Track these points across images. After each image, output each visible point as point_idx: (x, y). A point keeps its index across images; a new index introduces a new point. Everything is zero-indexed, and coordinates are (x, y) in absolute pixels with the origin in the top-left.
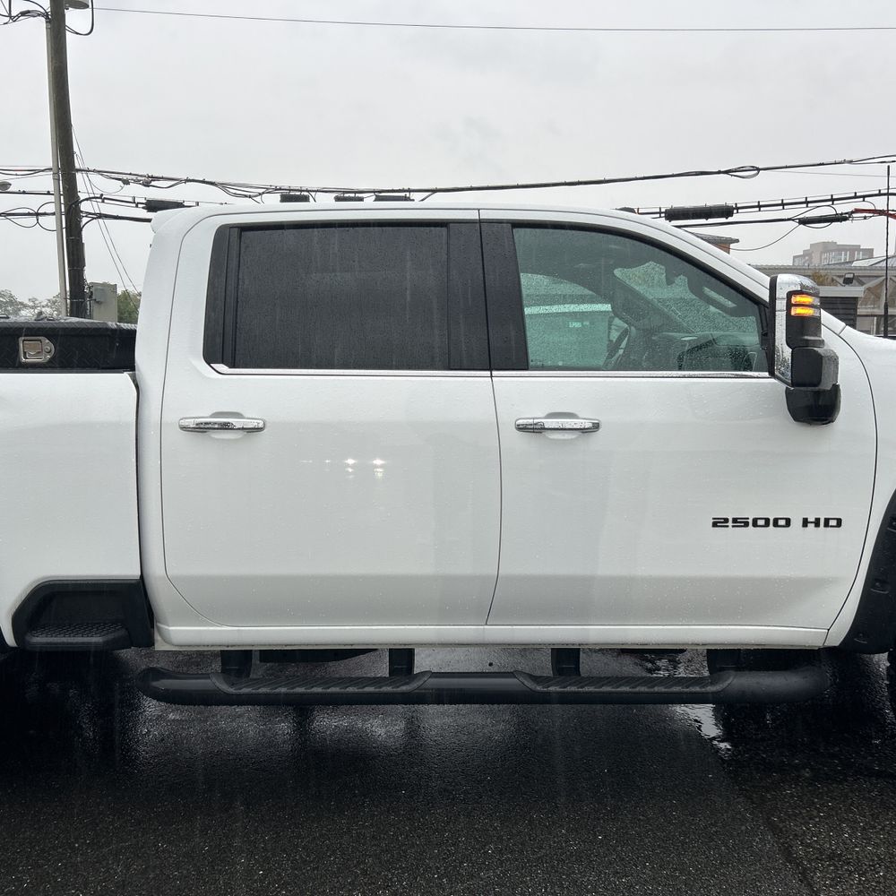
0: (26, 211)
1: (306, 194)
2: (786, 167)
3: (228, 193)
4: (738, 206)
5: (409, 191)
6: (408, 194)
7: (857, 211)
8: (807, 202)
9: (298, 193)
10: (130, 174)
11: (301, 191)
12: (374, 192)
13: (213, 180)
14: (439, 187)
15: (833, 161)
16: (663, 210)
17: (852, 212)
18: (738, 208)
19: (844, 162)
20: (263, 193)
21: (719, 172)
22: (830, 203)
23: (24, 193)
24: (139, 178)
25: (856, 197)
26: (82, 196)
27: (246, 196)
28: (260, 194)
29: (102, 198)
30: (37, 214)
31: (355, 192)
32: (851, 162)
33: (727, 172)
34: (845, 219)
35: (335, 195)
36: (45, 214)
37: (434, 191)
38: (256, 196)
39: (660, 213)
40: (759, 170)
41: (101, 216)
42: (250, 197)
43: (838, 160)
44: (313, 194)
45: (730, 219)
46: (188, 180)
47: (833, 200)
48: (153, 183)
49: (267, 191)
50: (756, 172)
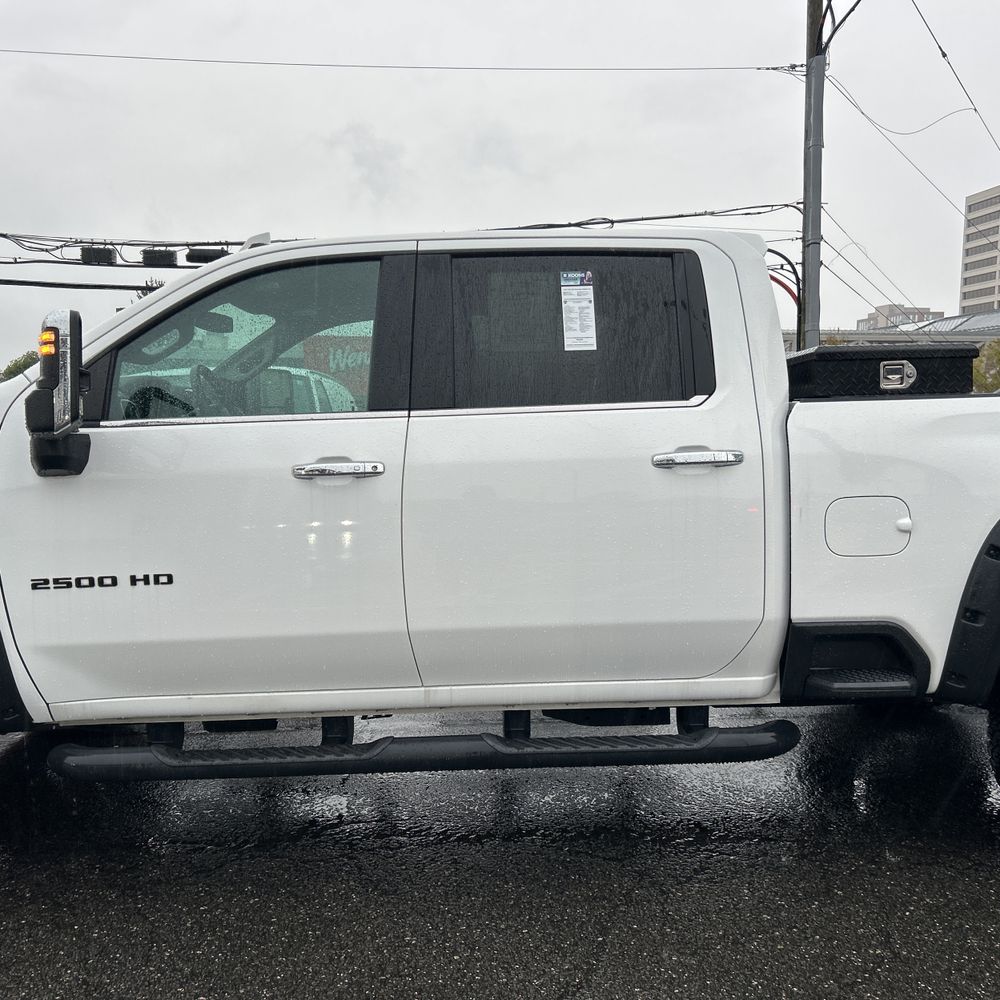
1: (110, 247)
2: (643, 219)
3: (22, 246)
5: (227, 244)
6: (225, 247)
9: (102, 247)
11: (106, 244)
12: (187, 245)
15: (693, 213)
19: (705, 214)
20: (62, 247)
21: (571, 225)
27: (43, 250)
28: (58, 248)
31: (167, 246)
32: (712, 214)
33: (578, 225)
35: (143, 248)
38: (53, 250)
40: (612, 222)
42: (47, 250)
43: (698, 212)
44: (117, 246)
49: (66, 244)
50: (610, 224)
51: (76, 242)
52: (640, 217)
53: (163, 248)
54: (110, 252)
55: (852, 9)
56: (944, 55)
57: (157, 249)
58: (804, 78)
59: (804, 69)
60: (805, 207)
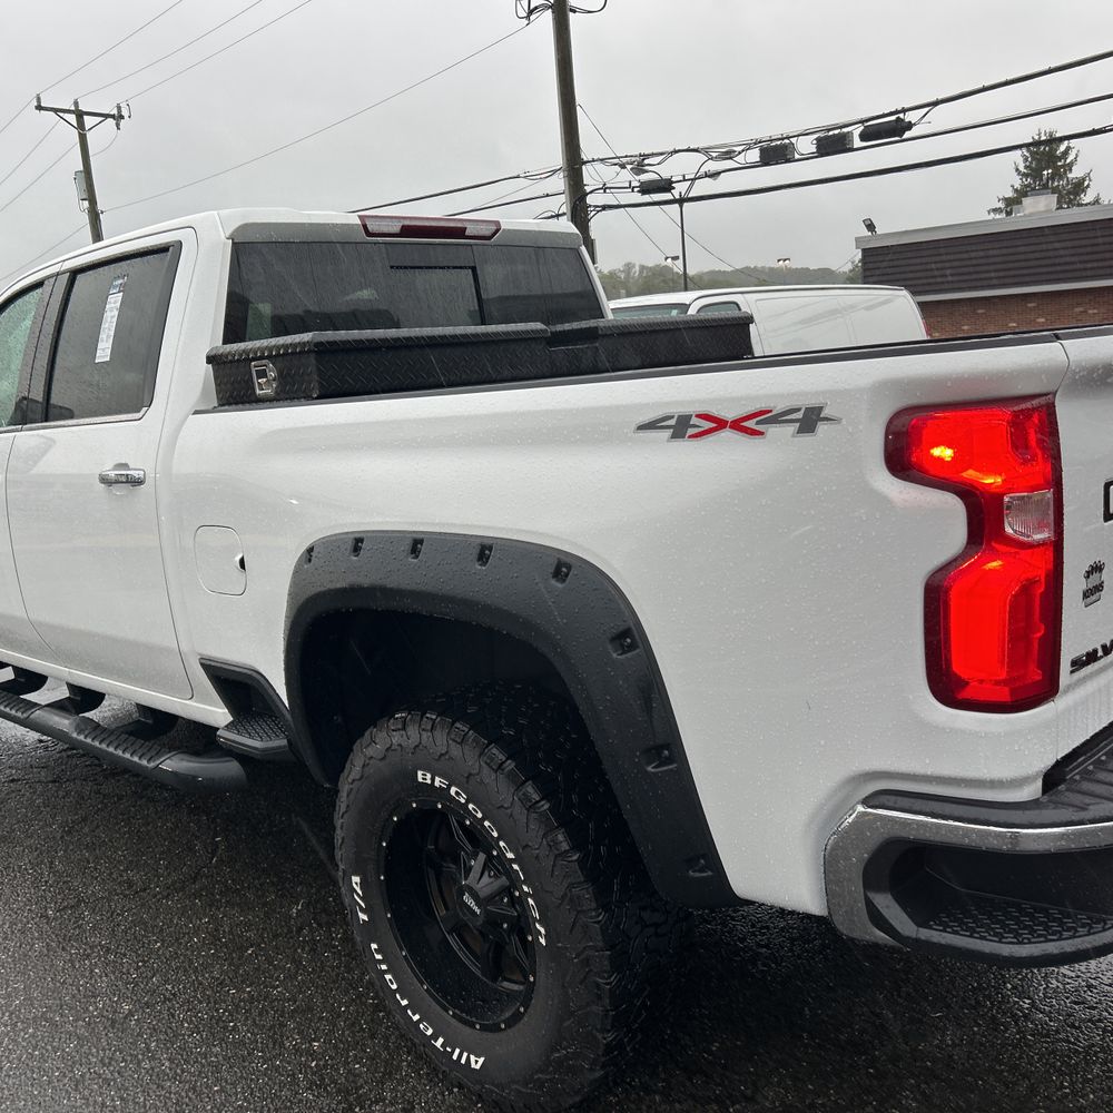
0: (549, 214)
1: (787, 141)
3: (711, 158)
5: (904, 111)
6: (901, 116)
9: (779, 143)
10: (626, 156)
11: (783, 139)
12: (862, 122)
13: (696, 147)
14: (940, 98)
20: (744, 151)
23: (548, 195)
24: (633, 159)
26: (588, 189)
28: (741, 153)
29: (605, 189)
30: (558, 216)
31: (841, 127)
35: (816, 136)
36: (564, 214)
37: (935, 104)
38: (737, 156)
41: (604, 208)
42: (731, 158)
44: (792, 140)
46: (676, 152)
48: (646, 162)
49: (749, 147)
51: (755, 144)
53: (836, 132)
54: (785, 147)
57: (831, 133)
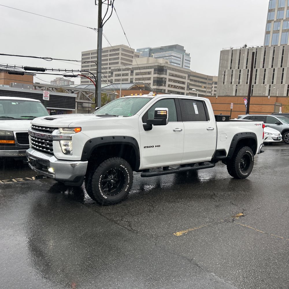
4: (47, 69)
7: (79, 75)
8: (66, 71)
15: (72, 60)
16: (23, 67)
17: (78, 75)
18: (46, 70)
21: (41, 58)
22: (72, 72)
25: (78, 71)
32: (77, 61)
33: (43, 58)
34: (76, 77)
39: (22, 67)
40: (52, 59)
43: (74, 60)
45: (44, 72)
47: (73, 71)
50: (51, 59)
52: (59, 59)
55: (108, 19)
56: (125, 34)
58: (97, 32)
59: (97, 30)
60: (97, 63)
